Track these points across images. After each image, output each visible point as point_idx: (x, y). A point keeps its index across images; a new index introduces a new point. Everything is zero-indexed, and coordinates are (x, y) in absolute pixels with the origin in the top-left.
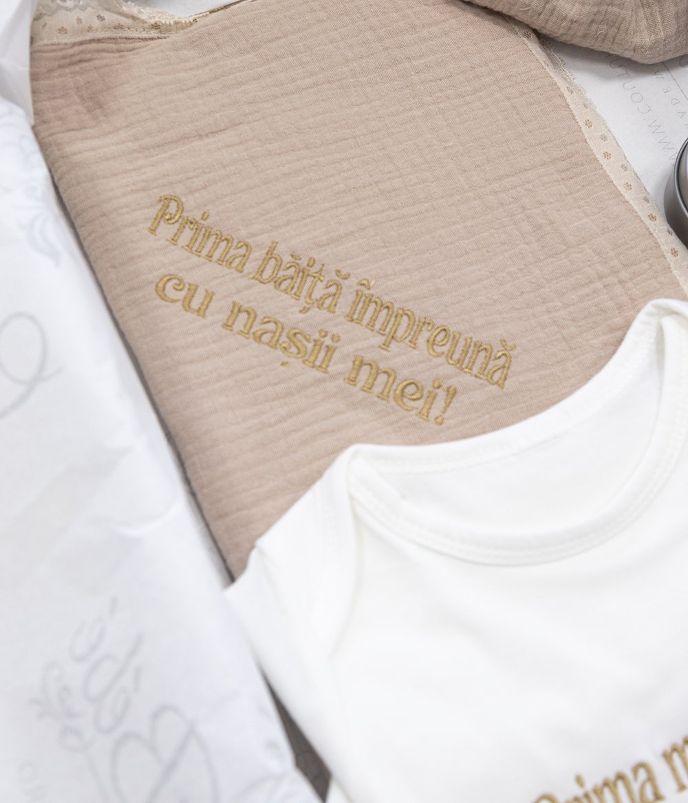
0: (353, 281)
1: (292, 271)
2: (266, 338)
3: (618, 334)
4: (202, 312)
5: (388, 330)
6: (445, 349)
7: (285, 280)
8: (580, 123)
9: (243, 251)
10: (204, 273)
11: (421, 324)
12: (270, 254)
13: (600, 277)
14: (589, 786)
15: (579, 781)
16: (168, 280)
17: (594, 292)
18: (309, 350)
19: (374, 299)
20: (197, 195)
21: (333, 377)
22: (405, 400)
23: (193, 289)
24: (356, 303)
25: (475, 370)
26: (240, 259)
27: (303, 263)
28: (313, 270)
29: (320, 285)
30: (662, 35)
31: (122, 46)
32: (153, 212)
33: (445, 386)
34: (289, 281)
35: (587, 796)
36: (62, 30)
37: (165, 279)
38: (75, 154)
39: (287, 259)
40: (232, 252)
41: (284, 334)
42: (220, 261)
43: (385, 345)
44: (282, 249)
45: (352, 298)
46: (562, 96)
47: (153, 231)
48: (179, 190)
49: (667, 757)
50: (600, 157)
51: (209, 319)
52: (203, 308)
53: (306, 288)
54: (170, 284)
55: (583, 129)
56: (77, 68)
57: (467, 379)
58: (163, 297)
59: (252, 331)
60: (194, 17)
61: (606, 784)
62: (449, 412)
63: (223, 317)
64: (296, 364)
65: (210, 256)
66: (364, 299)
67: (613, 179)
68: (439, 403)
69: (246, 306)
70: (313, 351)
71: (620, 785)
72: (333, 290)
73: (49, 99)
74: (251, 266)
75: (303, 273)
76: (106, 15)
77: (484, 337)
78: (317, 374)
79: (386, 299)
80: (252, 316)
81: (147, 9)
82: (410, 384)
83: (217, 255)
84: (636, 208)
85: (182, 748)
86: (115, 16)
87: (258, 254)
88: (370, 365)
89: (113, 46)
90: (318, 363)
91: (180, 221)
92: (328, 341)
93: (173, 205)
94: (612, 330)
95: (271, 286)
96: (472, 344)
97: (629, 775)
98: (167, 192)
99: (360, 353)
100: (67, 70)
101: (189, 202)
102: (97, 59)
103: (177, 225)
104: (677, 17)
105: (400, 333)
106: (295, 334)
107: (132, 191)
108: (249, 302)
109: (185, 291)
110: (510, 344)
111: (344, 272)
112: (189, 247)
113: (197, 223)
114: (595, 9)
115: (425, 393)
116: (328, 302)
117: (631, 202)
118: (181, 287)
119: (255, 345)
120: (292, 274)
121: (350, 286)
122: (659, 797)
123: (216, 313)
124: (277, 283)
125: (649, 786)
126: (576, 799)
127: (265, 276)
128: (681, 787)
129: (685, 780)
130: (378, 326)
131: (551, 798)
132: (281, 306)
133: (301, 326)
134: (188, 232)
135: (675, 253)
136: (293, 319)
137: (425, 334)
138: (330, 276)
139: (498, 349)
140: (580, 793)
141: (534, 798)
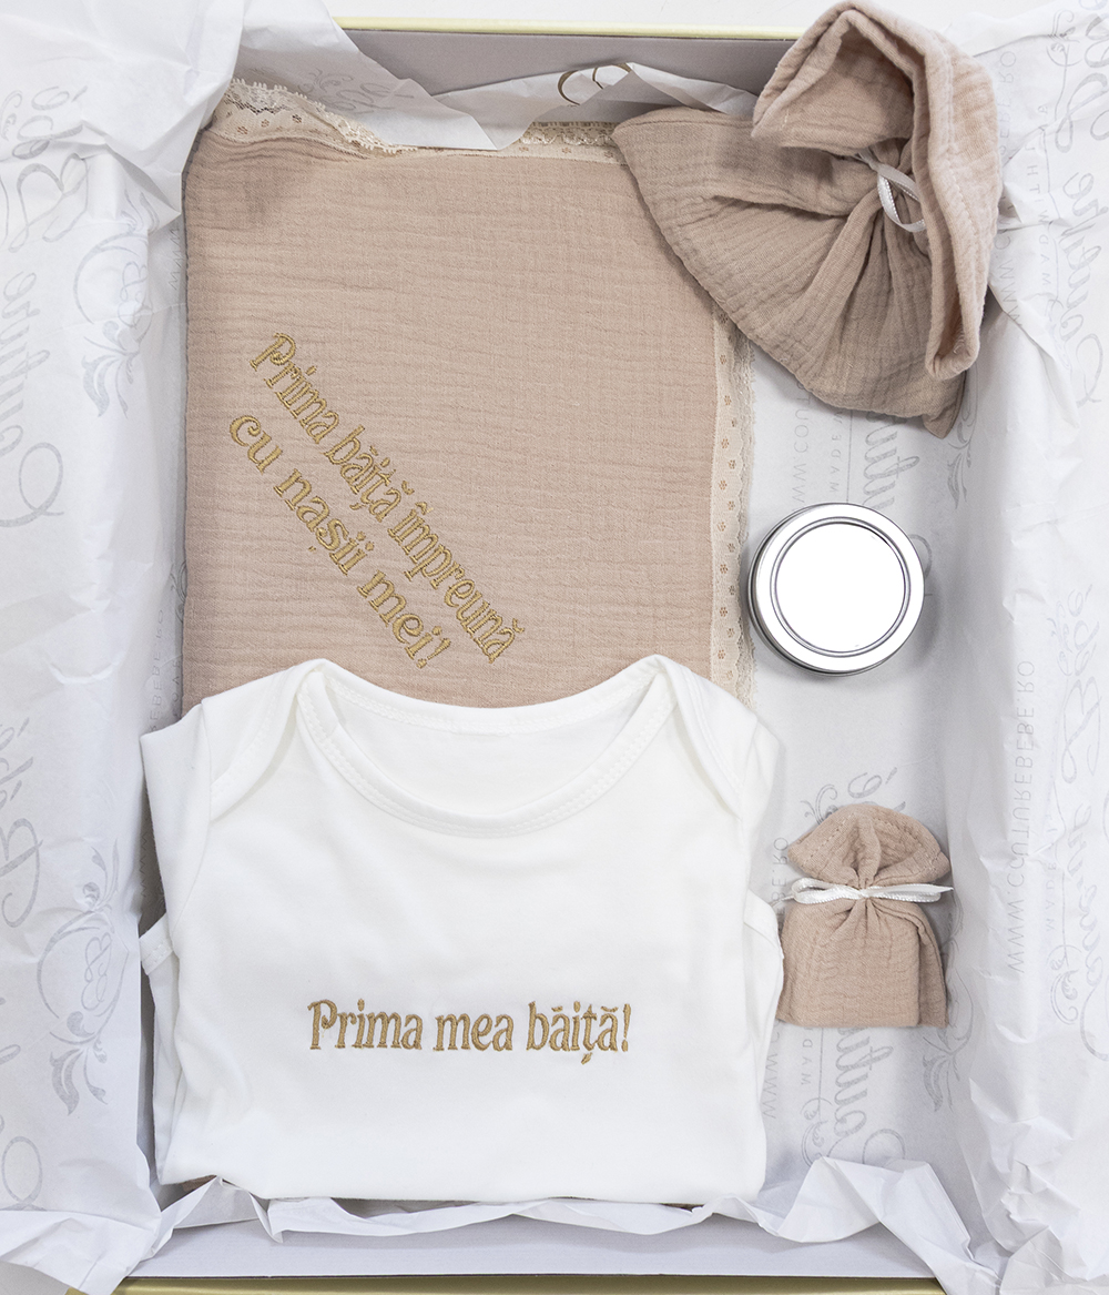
0: (414, 499)
1: (364, 463)
2: (308, 517)
3: (623, 662)
4: (261, 467)
5: (421, 560)
6: (461, 602)
7: (354, 468)
8: (716, 440)
9: (329, 421)
10: (285, 429)
11: (453, 569)
12: (352, 438)
13: (638, 603)
14: (366, 1012)
15: (361, 1004)
16: (247, 421)
17: (625, 614)
18: (341, 546)
19: (424, 525)
20: (312, 346)
21: (349, 582)
22: (402, 631)
23: (266, 439)
24: (405, 521)
25: (477, 635)
26: (323, 428)
27: (378, 460)
28: (384, 470)
29: (383, 488)
30: (843, 390)
31: (314, 150)
32: (264, 346)
33: (444, 636)
34: (357, 471)
35: (361, 1017)
36: (242, 130)
37: (243, 420)
38: (212, 257)
39: (365, 449)
40: (319, 419)
41: (326, 521)
42: (304, 423)
43: (409, 575)
44: (364, 438)
45: (404, 515)
46: (715, 403)
47: (255, 365)
48: (298, 334)
49: (441, 1021)
50: (714, 482)
51: (266, 476)
52: (266, 462)
53: (369, 485)
54: (246, 426)
55: (715, 448)
56: (254, 162)
57: (465, 640)
58: (235, 436)
59: (299, 504)
60: (400, 148)
61: (382, 1016)
62: (434, 660)
63: (280, 479)
64: (324, 554)
65: (296, 413)
66: (415, 520)
67: (712, 513)
68: (430, 649)
69: (305, 478)
70: (344, 548)
71: (393, 1021)
72: (391, 498)
73: (211, 188)
74: (329, 442)
75: (373, 469)
76: (304, 117)
77: (501, 608)
78: (335, 570)
79: (434, 531)
80: (307, 490)
81: (353, 123)
82: (414, 619)
83: (303, 415)
84: (714, 551)
85: (24, 857)
86: (315, 121)
87: (341, 432)
88: (388, 585)
89: (304, 148)
90: (342, 562)
91: (286, 365)
92: (362, 546)
93: (287, 346)
94: (621, 657)
95: (337, 469)
96: (487, 610)
97: (403, 1021)
98: (284, 330)
99: (385, 571)
100: (241, 164)
101: (303, 350)
102: (280, 157)
104: (864, 380)
105: (430, 568)
106: (337, 525)
107: (251, 318)
108: (310, 476)
109: (259, 437)
110: (521, 626)
111: (410, 487)
112: (282, 395)
113: (301, 374)
114: (782, 339)
115: (423, 634)
116: (381, 508)
117: (713, 544)
118: (254, 433)
119: (295, 519)
120: (363, 466)
121: (408, 502)
122: (417, 1045)
123: (274, 476)
124: (345, 466)
125: (413, 1035)
126: (351, 1015)
127: (338, 456)
128: (439, 1048)
129: (446, 1045)
130: (413, 552)
131: (331, 1005)
132: (337, 493)
133: (345, 521)
134: (288, 381)
135: (723, 612)
136: (341, 509)
137: (451, 581)
138: (396, 484)
139: (507, 625)
140: (357, 1012)
141: (317, 1000)
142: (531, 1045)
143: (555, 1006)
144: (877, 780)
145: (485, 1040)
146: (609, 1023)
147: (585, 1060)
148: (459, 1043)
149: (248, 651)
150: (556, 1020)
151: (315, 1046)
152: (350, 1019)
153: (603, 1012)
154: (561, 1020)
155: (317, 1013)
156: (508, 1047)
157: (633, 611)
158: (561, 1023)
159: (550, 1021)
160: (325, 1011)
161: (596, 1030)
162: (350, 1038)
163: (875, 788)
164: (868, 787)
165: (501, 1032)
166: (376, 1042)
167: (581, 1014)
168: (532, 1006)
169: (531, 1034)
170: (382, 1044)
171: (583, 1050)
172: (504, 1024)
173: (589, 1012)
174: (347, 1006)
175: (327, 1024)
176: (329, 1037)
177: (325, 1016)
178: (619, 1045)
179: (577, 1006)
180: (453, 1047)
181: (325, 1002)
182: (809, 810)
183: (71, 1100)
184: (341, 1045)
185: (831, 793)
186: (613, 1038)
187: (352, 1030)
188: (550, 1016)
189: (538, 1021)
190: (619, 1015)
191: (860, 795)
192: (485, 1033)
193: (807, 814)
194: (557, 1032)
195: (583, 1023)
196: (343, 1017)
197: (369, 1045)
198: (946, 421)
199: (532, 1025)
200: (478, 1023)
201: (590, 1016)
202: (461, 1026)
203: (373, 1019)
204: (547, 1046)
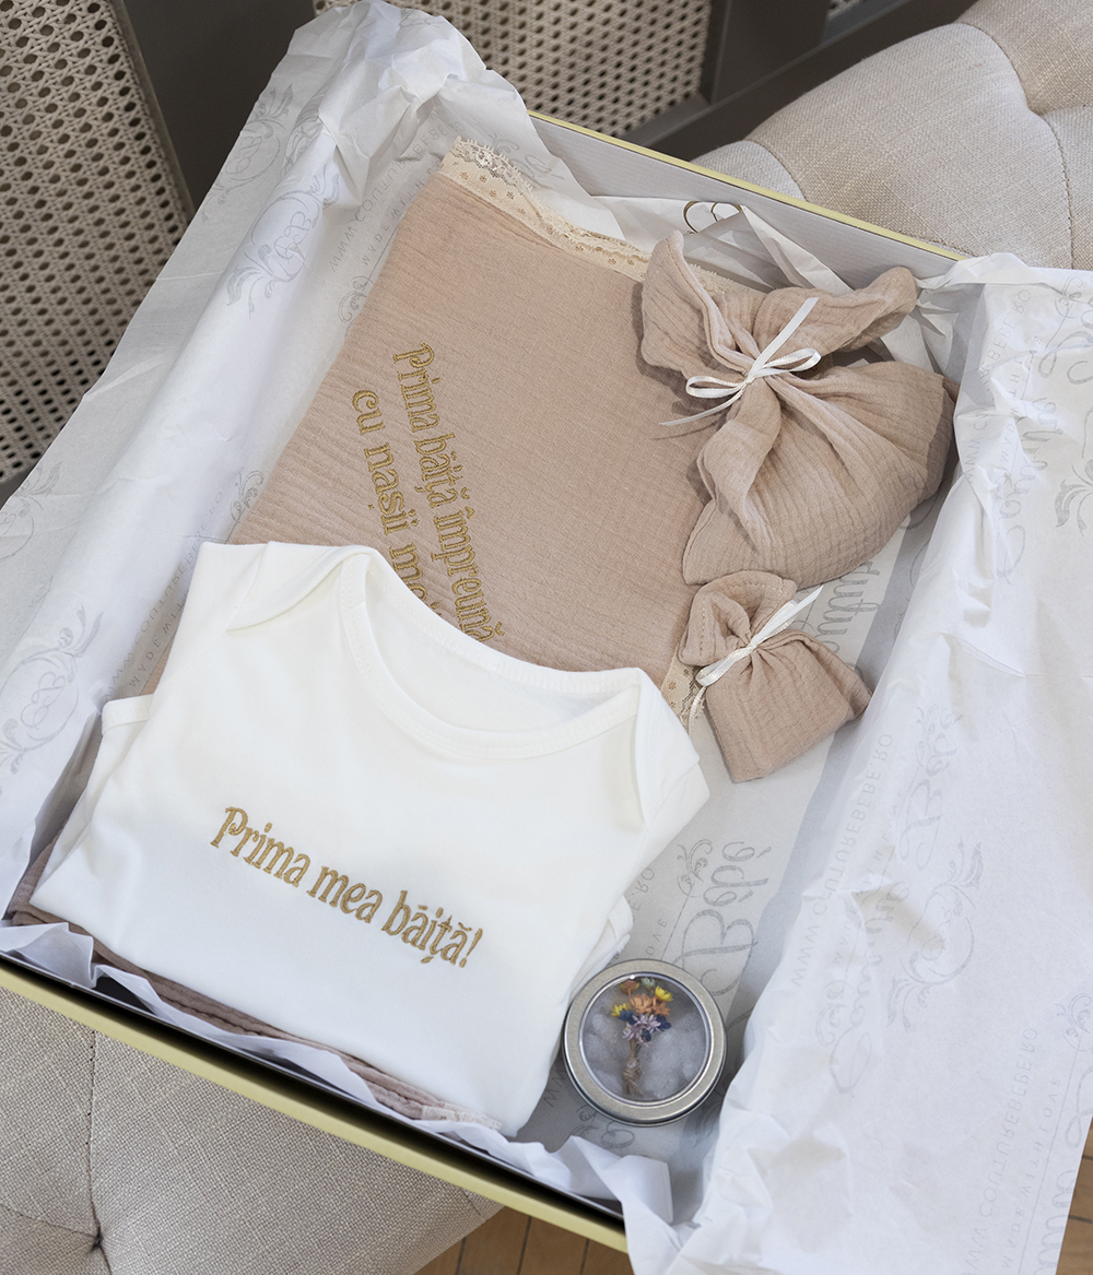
0: (466, 503)
1: (441, 461)
2: (380, 482)
4: (364, 431)
5: (449, 550)
6: (464, 594)
7: (432, 462)
9: (431, 421)
10: (394, 410)
11: (471, 568)
12: (441, 439)
14: (269, 835)
15: (268, 827)
16: (370, 396)
18: (394, 514)
19: (464, 526)
20: (446, 364)
21: (386, 541)
23: (377, 415)
24: (451, 517)
26: (423, 424)
27: (453, 463)
28: (453, 474)
29: (446, 486)
32: (409, 348)
34: (433, 465)
35: (263, 837)
39: (447, 452)
40: (425, 416)
41: (392, 490)
42: (411, 414)
43: (436, 556)
44: (450, 444)
45: (453, 511)
47: (396, 358)
48: (439, 351)
49: (325, 872)
51: (363, 438)
52: (369, 429)
53: (437, 479)
54: (368, 398)
58: (355, 402)
59: (378, 470)
61: (280, 845)
63: (371, 445)
64: (378, 513)
65: (409, 406)
66: (458, 520)
69: (392, 453)
70: (396, 516)
72: (449, 496)
74: (422, 435)
75: (447, 469)
77: (493, 611)
79: (470, 533)
80: (388, 462)
82: (422, 591)
83: (414, 409)
87: (435, 432)
88: (416, 556)
90: (389, 525)
91: (420, 369)
92: (410, 520)
93: (426, 357)
95: (420, 456)
96: (483, 607)
97: (295, 857)
98: (430, 344)
99: (417, 544)
101: (437, 364)
103: (415, 370)
105: (453, 559)
106: (398, 497)
108: (396, 453)
109: (372, 410)
110: (502, 629)
111: (467, 494)
112: (406, 389)
113: (427, 380)
116: (438, 499)
118: (371, 406)
119: (370, 478)
120: (439, 466)
121: (459, 505)
122: (296, 882)
123: (371, 440)
124: (425, 459)
125: (296, 873)
126: (256, 833)
127: (424, 448)
128: (313, 893)
129: (320, 892)
130: (446, 542)
131: (245, 817)
132: (409, 473)
133: (406, 496)
134: (415, 381)
136: (407, 487)
137: (465, 575)
138: (458, 487)
139: (492, 625)
140: (262, 832)
141: (236, 807)
142: (387, 928)
143: (423, 904)
144: (751, 852)
145: (351, 905)
146: (458, 940)
147: (426, 960)
148: (330, 898)
150: (417, 917)
151: (215, 843)
152: (253, 836)
153: (459, 928)
154: (421, 919)
155: (231, 818)
156: (368, 919)
158: (419, 922)
159: (412, 917)
160: (238, 819)
161: (446, 940)
162: (247, 850)
163: (746, 858)
164: (740, 855)
165: (369, 905)
166: (264, 865)
167: (441, 921)
168: (404, 894)
169: (392, 919)
170: (268, 869)
171: (427, 952)
172: (373, 900)
173: (448, 922)
174: (256, 824)
175: (234, 832)
176: (230, 842)
177: (235, 823)
178: (459, 960)
179: (439, 913)
180: (323, 898)
181: (242, 811)
182: (682, 854)
184: (236, 852)
185: (706, 847)
186: (457, 953)
187: (251, 845)
188: (414, 911)
189: (402, 912)
190: (471, 936)
191: (731, 858)
192: (356, 900)
193: (680, 857)
194: (414, 928)
195: (438, 929)
196: (250, 832)
197: (258, 865)
199: (396, 912)
200: (353, 889)
201: (446, 926)
202: (338, 886)
203: (272, 844)
204: (400, 935)
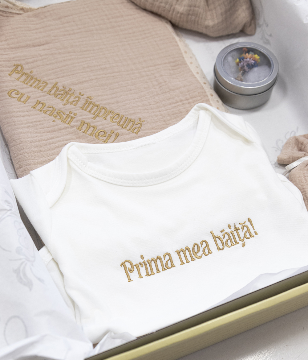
0: (85, 96)
1: (62, 92)
2: (48, 113)
4: (24, 102)
5: (96, 113)
6: (117, 120)
7: (59, 95)
9: (44, 84)
10: (27, 90)
11: (109, 112)
12: (55, 86)
13: (181, 101)
14: (145, 259)
15: (142, 257)
16: (13, 91)
18: (64, 118)
19: (92, 103)
20: (29, 65)
21: (72, 127)
22: (99, 137)
23: (23, 95)
24: (85, 104)
25: (128, 128)
26: (43, 87)
27: (67, 90)
28: (70, 93)
29: (72, 97)
31: (8, 15)
32: (11, 69)
33: (115, 133)
34: (61, 95)
35: (144, 263)
37: (12, 91)
39: (61, 88)
41: (56, 112)
42: (35, 87)
43: (94, 118)
44: (59, 85)
45: (84, 102)
47: (10, 75)
48: (22, 62)
49: (178, 253)
51: (27, 104)
52: (26, 101)
53: (67, 98)
54: (14, 93)
57: (124, 131)
58: (10, 96)
59: (43, 110)
60: (38, 7)
61: (153, 260)
62: (115, 141)
63: (33, 104)
64: (58, 121)
65: (31, 85)
66: (89, 103)
68: (112, 138)
69: (42, 102)
70: (66, 118)
71: (158, 260)
72: (77, 99)
74: (47, 89)
75: (66, 93)
77: (132, 117)
78: (66, 125)
79: (97, 103)
80: (44, 105)
82: (102, 131)
83: (34, 85)
84: (199, 80)
86: (6, 2)
87: (49, 86)
88: (87, 124)
90: (67, 122)
91: (22, 73)
92: (72, 115)
93: (20, 67)
95: (53, 96)
96: (128, 119)
97: (163, 258)
98: (16, 63)
99: (84, 120)
101: (26, 67)
103: (20, 75)
105: (101, 115)
106: (60, 112)
107: (4, 61)
108: (43, 100)
110: (142, 120)
111: (82, 93)
112: (24, 82)
113: (28, 74)
115: (107, 135)
116: (74, 103)
117: (198, 78)
118: (18, 94)
119: (44, 114)
120: (63, 94)
121: (84, 98)
122: (173, 266)
123: (30, 103)
124: (56, 95)
125: (169, 262)
126: (140, 264)
127: (51, 93)
128: (182, 264)
129: (184, 261)
130: (93, 112)
131: (131, 263)
133: (62, 109)
134: (24, 77)
135: (212, 95)
136: (60, 107)
137: (110, 116)
138: (77, 95)
139: (137, 121)
140: (142, 261)
141: (123, 261)
142: (219, 249)
143: (221, 230)
145: (199, 254)
146: (245, 229)
147: (244, 245)
148: (189, 259)
149: (42, 159)
150: (224, 236)
151: (130, 280)
152: (140, 266)
153: (241, 225)
154: (226, 235)
155: (125, 267)
156: (210, 253)
157: (180, 103)
158: (226, 237)
159: (222, 237)
160: (128, 265)
161: (242, 234)
162: (143, 272)
165: (205, 248)
166: (155, 271)
167: (233, 229)
168: (211, 232)
169: (217, 245)
170: (158, 271)
171: (241, 243)
172: (204, 245)
173: (236, 227)
174: (136, 260)
175: (131, 271)
176: (134, 275)
177: (129, 267)
178: (254, 234)
179: (229, 227)
180: (187, 261)
181: (127, 261)
182: (276, 149)
183: (29, 284)
184: (141, 276)
185: (280, 142)
186: (250, 233)
188: (221, 235)
189: (217, 239)
190: (248, 224)
192: (198, 251)
193: (276, 151)
194: (227, 240)
195: (235, 233)
196: (137, 265)
197: (153, 273)
198: (253, 25)
199: (215, 241)
200: (193, 249)
201: (237, 230)
202: (187, 252)
203: (149, 262)
204: (226, 247)
